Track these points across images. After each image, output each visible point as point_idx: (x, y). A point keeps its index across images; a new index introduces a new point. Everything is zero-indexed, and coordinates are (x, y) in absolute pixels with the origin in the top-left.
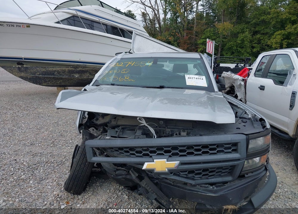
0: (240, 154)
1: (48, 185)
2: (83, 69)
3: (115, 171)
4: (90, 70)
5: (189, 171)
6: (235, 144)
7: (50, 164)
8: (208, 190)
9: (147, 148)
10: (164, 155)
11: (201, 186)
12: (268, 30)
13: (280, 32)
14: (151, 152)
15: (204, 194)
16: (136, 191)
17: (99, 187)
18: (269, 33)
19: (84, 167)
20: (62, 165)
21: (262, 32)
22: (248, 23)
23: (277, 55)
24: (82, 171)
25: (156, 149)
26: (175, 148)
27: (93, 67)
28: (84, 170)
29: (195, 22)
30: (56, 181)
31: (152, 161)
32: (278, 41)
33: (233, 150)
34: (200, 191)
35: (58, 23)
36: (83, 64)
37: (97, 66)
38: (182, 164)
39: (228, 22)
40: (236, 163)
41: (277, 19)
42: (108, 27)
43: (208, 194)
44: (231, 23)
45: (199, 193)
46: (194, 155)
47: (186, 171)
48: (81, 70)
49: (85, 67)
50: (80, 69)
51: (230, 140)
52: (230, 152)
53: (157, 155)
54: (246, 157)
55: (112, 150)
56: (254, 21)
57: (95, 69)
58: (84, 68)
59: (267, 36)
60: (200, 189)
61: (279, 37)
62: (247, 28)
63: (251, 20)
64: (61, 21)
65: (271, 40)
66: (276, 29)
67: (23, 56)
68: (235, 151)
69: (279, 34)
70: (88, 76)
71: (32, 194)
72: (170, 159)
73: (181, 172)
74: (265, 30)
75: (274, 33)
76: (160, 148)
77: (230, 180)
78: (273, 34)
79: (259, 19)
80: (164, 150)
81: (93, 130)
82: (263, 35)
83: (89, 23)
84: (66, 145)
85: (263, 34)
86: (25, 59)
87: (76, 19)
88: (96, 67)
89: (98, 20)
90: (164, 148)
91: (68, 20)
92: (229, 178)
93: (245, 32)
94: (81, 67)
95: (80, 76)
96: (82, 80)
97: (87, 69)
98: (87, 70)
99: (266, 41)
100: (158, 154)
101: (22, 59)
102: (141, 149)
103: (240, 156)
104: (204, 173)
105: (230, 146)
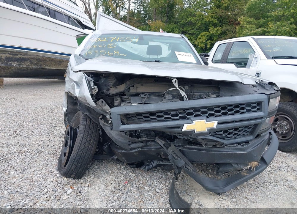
1: (35, 173)
2: (23, 57)
3: (129, 145)
4: (31, 58)
5: (224, 131)
6: (259, 103)
7: (25, 153)
8: (238, 148)
9: (184, 110)
10: (201, 116)
11: (229, 146)
12: (194, 31)
13: (204, 33)
14: (188, 114)
15: (234, 153)
16: (143, 167)
17: (98, 170)
18: (195, 33)
19: (89, 145)
20: (40, 153)
21: (189, 32)
22: (177, 23)
23: (234, 42)
24: (87, 150)
25: (193, 110)
26: (210, 108)
27: (35, 54)
28: (89, 149)
29: (128, 19)
30: (44, 168)
31: (192, 122)
32: (203, 41)
33: (258, 109)
34: (229, 151)
36: (24, 50)
37: (39, 53)
38: (219, 123)
39: (160, 21)
40: (260, 120)
41: (201, 21)
42: (51, 11)
43: (238, 153)
44: (162, 21)
45: (229, 153)
46: (228, 115)
47: (221, 131)
48: (20, 58)
49: (26, 54)
50: (20, 56)
51: (257, 99)
52: (255, 111)
53: (194, 116)
54: (267, 115)
55: (140, 117)
56: (182, 22)
57: (37, 57)
58: (24, 55)
59: (194, 36)
60: (229, 149)
61: (204, 37)
62: (176, 28)
63: (180, 21)
65: (197, 40)
66: (201, 30)
69: (204, 35)
70: (29, 65)
71: (22, 184)
72: (208, 119)
73: (217, 132)
74: (192, 30)
75: (200, 34)
76: (197, 109)
77: (251, 139)
78: (198, 35)
79: (186, 20)
80: (201, 112)
81: (102, 102)
82: (190, 36)
84: (33, 134)
85: (190, 34)
88: (38, 55)
90: (201, 110)
92: (250, 138)
93: (175, 31)
94: (21, 54)
95: (19, 65)
96: (20, 69)
97: (28, 56)
98: (28, 58)
99: (193, 41)
100: (196, 116)
102: (177, 112)
103: (264, 114)
104: (235, 132)
105: (256, 105)
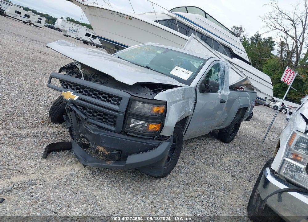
0: (120, 108)
6: (120, 99)
10: (75, 90)
31: (66, 91)
35: (156, 21)
38: (80, 99)
40: (115, 113)
42: (203, 36)
47: (82, 106)
51: (116, 93)
52: (115, 104)
53: (71, 89)
54: (124, 112)
64: (159, 21)
67: (120, 42)
68: (119, 104)
73: (78, 105)
77: (113, 130)
83: (186, 28)
86: (121, 45)
87: (174, 21)
89: (194, 27)
91: (168, 21)
101: (119, 44)
103: (119, 109)
104: (93, 114)
105: (117, 99)
